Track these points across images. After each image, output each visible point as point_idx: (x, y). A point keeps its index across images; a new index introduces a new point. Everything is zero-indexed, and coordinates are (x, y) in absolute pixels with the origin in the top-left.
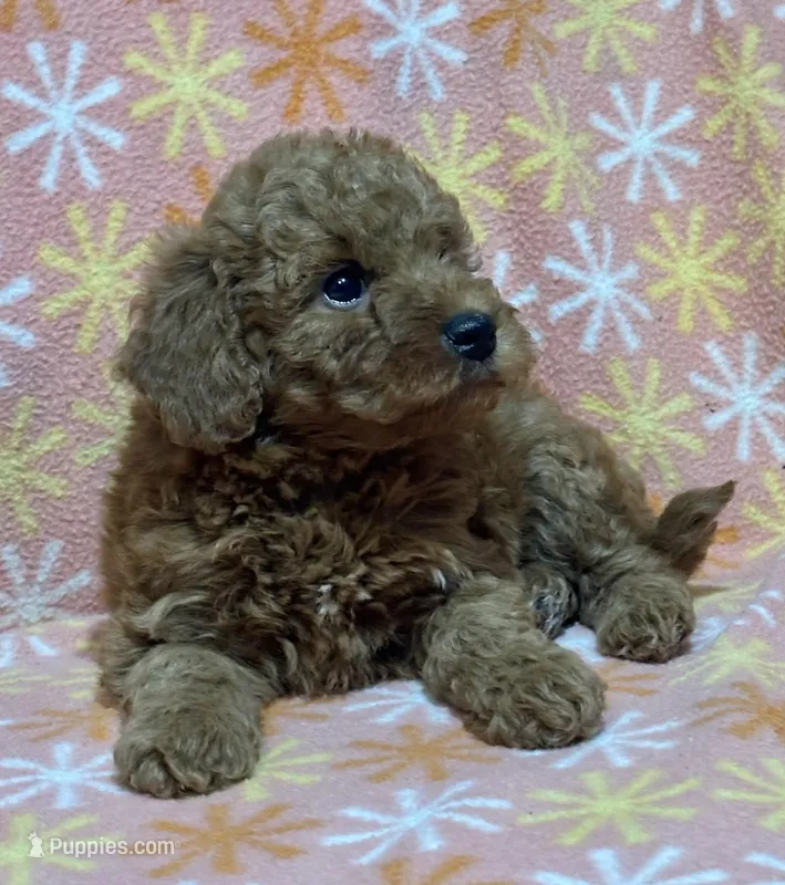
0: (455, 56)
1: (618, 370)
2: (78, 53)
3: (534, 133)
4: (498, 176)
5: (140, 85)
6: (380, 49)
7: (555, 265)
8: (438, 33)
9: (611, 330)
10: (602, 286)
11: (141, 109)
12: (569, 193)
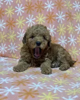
0: (64, 19)
1: (72, 48)
2: (32, 16)
3: (69, 26)
4: (66, 30)
5: (37, 19)
6: (57, 18)
7: (69, 38)
8: (63, 17)
9: (72, 44)
10: (72, 40)
11: (37, 21)
12: (71, 32)
